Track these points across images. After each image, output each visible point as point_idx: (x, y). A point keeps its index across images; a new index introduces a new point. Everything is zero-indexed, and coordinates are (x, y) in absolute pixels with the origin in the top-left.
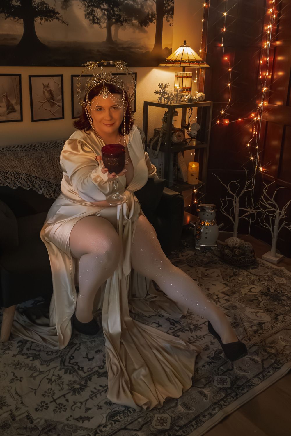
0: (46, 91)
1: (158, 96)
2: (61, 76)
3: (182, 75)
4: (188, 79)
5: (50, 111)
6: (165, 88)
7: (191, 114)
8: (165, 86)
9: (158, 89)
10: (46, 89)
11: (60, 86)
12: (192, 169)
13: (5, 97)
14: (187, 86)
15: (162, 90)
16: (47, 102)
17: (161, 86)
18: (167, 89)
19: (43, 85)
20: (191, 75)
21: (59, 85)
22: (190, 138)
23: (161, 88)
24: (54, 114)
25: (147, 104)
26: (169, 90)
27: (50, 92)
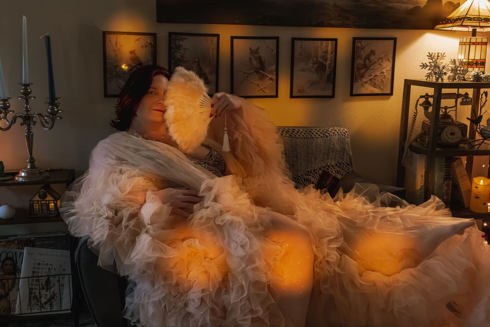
0: (253, 58)
1: (426, 71)
2: (277, 38)
3: (468, 41)
4: (479, 47)
5: (258, 84)
6: (437, 59)
7: (484, 102)
8: (438, 56)
9: (427, 61)
10: (254, 55)
11: (275, 51)
12: (477, 187)
13: (196, 64)
14: (478, 57)
15: (433, 62)
16: (255, 73)
17: (430, 56)
18: (441, 61)
19: (249, 50)
20: (485, 40)
21: (273, 50)
22: (482, 138)
23: (432, 59)
24: (264, 89)
25: (408, 84)
26: (445, 62)
27: (260, 60)
